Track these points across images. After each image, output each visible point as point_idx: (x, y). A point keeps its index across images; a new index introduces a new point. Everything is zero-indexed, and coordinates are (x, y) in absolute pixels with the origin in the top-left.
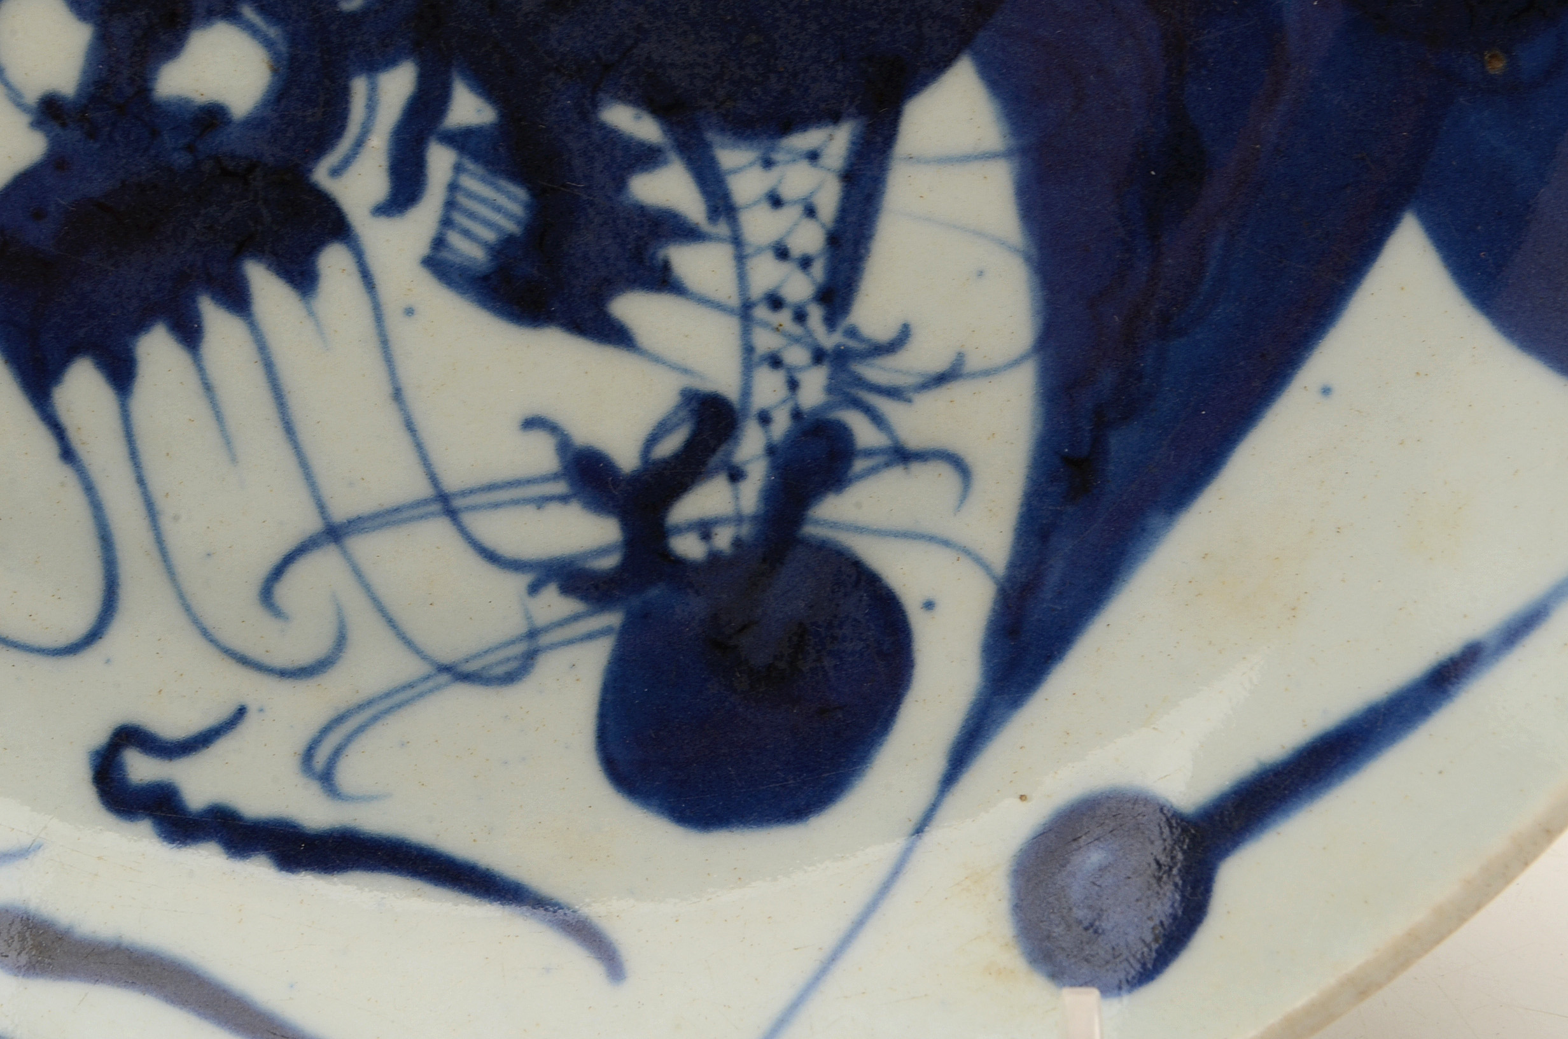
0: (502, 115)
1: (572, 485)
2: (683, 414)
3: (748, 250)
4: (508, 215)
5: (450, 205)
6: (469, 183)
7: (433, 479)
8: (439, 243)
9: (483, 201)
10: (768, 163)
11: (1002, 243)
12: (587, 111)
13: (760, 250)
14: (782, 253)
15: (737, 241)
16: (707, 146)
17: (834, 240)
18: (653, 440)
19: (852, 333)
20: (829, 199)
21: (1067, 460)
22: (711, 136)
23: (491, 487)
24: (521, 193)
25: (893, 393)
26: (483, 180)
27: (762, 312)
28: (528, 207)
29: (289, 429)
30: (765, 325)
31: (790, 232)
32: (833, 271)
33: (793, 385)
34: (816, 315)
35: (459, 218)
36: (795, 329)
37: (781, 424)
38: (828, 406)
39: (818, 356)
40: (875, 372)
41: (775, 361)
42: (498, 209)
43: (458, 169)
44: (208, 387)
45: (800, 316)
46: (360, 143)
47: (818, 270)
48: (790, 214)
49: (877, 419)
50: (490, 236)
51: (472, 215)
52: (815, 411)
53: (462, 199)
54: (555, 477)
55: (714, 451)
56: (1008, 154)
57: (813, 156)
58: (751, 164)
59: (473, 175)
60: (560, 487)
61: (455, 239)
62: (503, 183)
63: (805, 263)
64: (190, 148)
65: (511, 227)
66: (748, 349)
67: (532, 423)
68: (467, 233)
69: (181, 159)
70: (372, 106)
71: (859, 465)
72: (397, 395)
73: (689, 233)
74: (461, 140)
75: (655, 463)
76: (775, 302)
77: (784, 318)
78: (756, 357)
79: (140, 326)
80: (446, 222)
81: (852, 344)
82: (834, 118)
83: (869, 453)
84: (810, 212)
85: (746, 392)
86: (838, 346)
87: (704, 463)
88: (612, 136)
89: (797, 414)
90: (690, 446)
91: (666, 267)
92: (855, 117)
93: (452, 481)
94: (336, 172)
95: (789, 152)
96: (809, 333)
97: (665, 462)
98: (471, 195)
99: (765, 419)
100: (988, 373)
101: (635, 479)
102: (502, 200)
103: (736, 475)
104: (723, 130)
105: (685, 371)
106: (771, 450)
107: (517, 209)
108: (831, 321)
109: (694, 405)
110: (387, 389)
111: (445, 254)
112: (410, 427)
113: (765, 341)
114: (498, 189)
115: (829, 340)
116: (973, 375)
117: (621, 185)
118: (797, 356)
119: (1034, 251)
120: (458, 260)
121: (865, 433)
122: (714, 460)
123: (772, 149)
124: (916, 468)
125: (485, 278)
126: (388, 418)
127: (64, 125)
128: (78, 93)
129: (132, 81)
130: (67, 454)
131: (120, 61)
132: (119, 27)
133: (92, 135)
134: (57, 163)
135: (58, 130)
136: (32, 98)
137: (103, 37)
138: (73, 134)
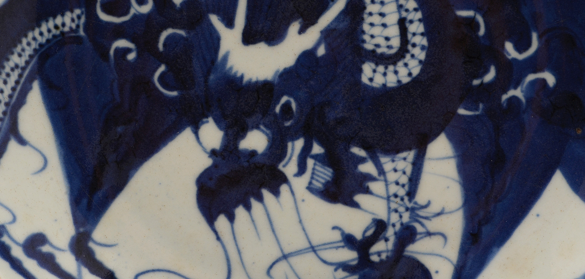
0: (326, 151)
1: (345, 243)
2: (373, 225)
3: (389, 183)
4: (328, 176)
5: (313, 173)
6: (317, 168)
7: (310, 243)
8: (310, 183)
9: (322, 172)
10: (393, 161)
11: (453, 179)
12: (347, 149)
13: (392, 183)
14: (397, 183)
15: (386, 181)
16: (378, 157)
17: (410, 180)
18: (365, 231)
19: (416, 203)
20: (409, 169)
21: (472, 234)
22: (378, 154)
23: (324, 244)
24: (331, 170)
25: (426, 218)
26: (321, 167)
27: (392, 199)
28: (332, 173)
29: (273, 231)
30: (393, 202)
31: (399, 178)
32: (410, 188)
33: (401, 217)
34: (406, 199)
35: (315, 177)
36: (401, 203)
37: (398, 227)
38: (410, 222)
39: (407, 209)
40: (422, 213)
41: (396, 211)
42: (325, 174)
43: (315, 164)
44: (253, 221)
45: (402, 199)
46: (290, 159)
47: (407, 187)
48: (399, 173)
49: (422, 225)
50: (323, 181)
51: (318, 176)
52: (406, 223)
53: (316, 172)
54: (341, 241)
55: (381, 234)
56: (454, 157)
57: (405, 159)
58: (389, 161)
59: (319, 166)
60: (342, 244)
61: (314, 182)
62: (326, 168)
63: (403, 186)
64: (248, 161)
65: (328, 179)
66: (389, 208)
67: (334, 228)
68: (317, 181)
69: (246, 164)
70: (293, 149)
71: (418, 237)
72: (300, 221)
73: (373, 179)
74: (316, 157)
75: (366, 237)
76: (396, 196)
77: (398, 200)
78: (391, 210)
79: (236, 206)
80: (312, 178)
81: (416, 206)
82: (410, 149)
83: (421, 234)
84: (404, 173)
85: (389, 219)
86: (412, 207)
87: (378, 237)
88: (354, 155)
89: (402, 224)
90: (375, 233)
91: (368, 188)
92: (415, 149)
93: (314, 243)
94: (284, 166)
95: (398, 158)
96: (405, 204)
97: (369, 237)
98: (318, 171)
99: (394, 225)
100: (451, 212)
101: (361, 241)
102: (326, 172)
103: (387, 240)
104: (382, 153)
105: (373, 214)
106: (396, 233)
107: (330, 174)
108: (410, 200)
109: (376, 222)
110: (298, 220)
111: (312, 186)
112: (304, 230)
113: (393, 206)
114: (325, 169)
115: (410, 205)
116: (447, 213)
117: (356, 167)
118: (402, 209)
119: (462, 181)
120: (315, 187)
121: (419, 228)
122: (381, 236)
123: (394, 157)
124: (433, 237)
125: (322, 192)
126: (298, 227)
127: (217, 157)
128: (220, 149)
129: (233, 145)
130: (218, 238)
131: (230, 140)
132: (230, 132)
133: (224, 159)
134: (215, 166)
135: (215, 158)
136: (209, 150)
137: (226, 135)
138: (219, 159)
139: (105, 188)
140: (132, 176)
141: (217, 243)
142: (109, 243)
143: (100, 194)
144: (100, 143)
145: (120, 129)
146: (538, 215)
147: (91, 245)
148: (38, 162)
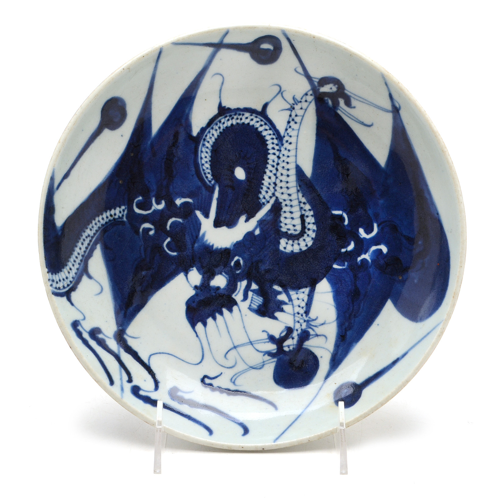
0: (259, 287)
1: (269, 340)
2: (285, 330)
3: (294, 306)
4: (260, 301)
5: (252, 300)
6: (254, 297)
7: (249, 340)
8: (250, 305)
9: (257, 299)
10: (297, 294)
11: (331, 304)
12: (271, 287)
13: (296, 306)
14: (299, 306)
15: (293, 305)
16: (288, 291)
17: (307, 304)
18: (281, 333)
19: (310, 318)
20: (306, 298)
21: (341, 336)
22: (289, 290)
23: (258, 341)
24: (262, 298)
25: (316, 326)
26: (256, 296)
27: (296, 315)
28: (263, 300)
29: (229, 332)
30: (297, 317)
31: (300, 303)
32: (307, 309)
33: (301, 325)
34: (304, 315)
35: (253, 302)
36: (301, 317)
37: (299, 331)
38: (306, 328)
39: (305, 321)
40: (313, 323)
41: (299, 322)
42: (258, 301)
43: (253, 295)
44: (217, 326)
45: (302, 315)
46: (239, 292)
47: (304, 309)
48: (300, 301)
49: (313, 330)
50: (258, 305)
51: (255, 301)
52: (304, 329)
53: (253, 299)
54: (267, 339)
55: (290, 335)
56: (332, 292)
57: (303, 292)
58: (295, 294)
59: (255, 296)
60: (268, 340)
61: (252, 305)
62: (259, 297)
63: (303, 308)
64: (215, 292)
65: (261, 303)
66: (295, 320)
67: (263, 331)
68: (254, 304)
69: (214, 294)
70: (241, 286)
71: (311, 337)
72: (244, 327)
73: (286, 304)
74: (253, 291)
75: (281, 337)
76: (298, 313)
77: (300, 315)
78: (296, 321)
79: (208, 318)
80: (251, 303)
81: (310, 319)
82: (307, 287)
83: (312, 335)
84: (303, 300)
85: (294, 326)
86: (307, 320)
87: (288, 337)
88: (275, 290)
89: (302, 330)
90: (286, 334)
91: (283, 308)
92: (309, 287)
93: (252, 340)
94: (235, 296)
95: (300, 292)
96: (303, 318)
97: (283, 337)
98: (255, 299)
99: (297, 330)
100: (329, 323)
101: (278, 339)
102: (259, 299)
103: (293, 338)
104: (290, 289)
105: (286, 323)
106: (298, 335)
107: (261, 301)
108: (306, 316)
109: (287, 328)
110: (243, 326)
111: (251, 307)
112: (246, 332)
113: (297, 319)
114: (259, 298)
115: (306, 319)
116: (327, 324)
117: (276, 297)
118: (302, 321)
119: (336, 306)
120: (253, 308)
121: (311, 332)
122: (290, 336)
123: (298, 292)
124: (319, 337)
125: (257, 310)
126: (243, 330)
127: (198, 290)
128: (200, 285)
129: (207, 283)
130: (197, 336)
131: (205, 281)
132: (206, 276)
133: (201, 291)
134: (196, 295)
135: (197, 290)
136: (193, 286)
137: (203, 277)
138: (199, 291)
139: (134, 305)
140: (150, 299)
141: (197, 339)
142: (135, 337)
143: (131, 309)
144: (133, 280)
145: (144, 273)
146: (378, 325)
147: (125, 336)
148: (98, 289)
